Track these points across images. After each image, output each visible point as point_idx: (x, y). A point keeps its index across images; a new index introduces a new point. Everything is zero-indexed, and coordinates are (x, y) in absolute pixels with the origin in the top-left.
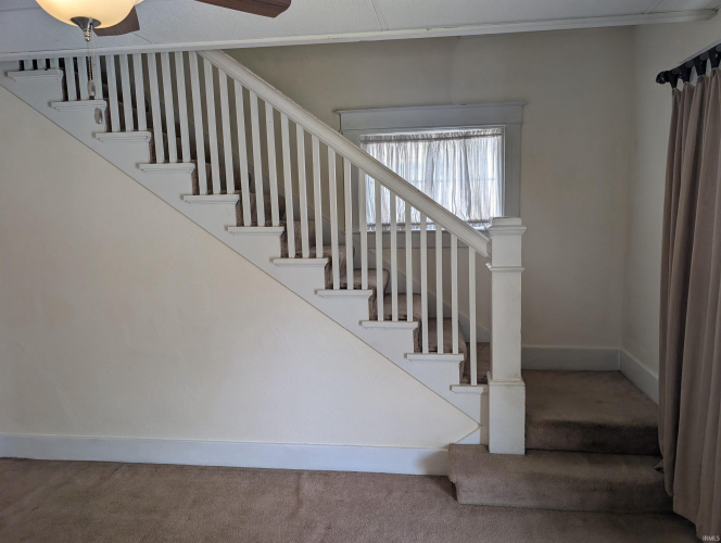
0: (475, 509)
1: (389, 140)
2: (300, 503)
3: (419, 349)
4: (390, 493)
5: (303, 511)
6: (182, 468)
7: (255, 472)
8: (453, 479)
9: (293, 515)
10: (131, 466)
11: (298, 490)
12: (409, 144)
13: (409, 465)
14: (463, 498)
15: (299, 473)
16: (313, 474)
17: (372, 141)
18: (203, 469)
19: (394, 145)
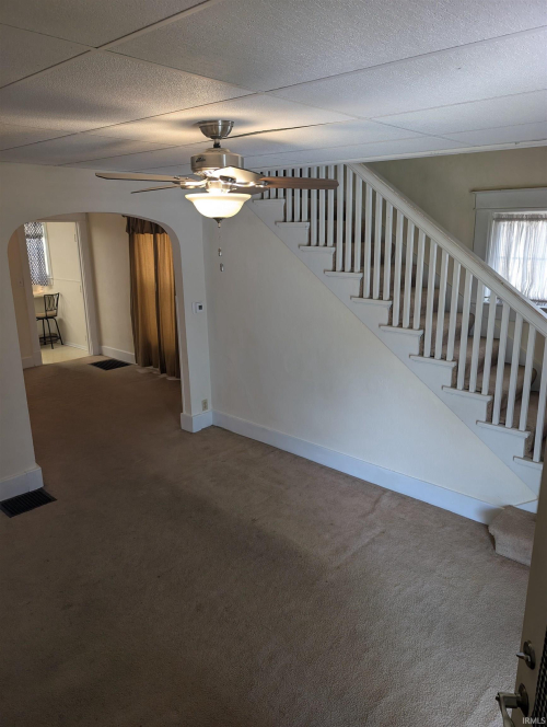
0: (505, 561)
1: (520, 219)
2: (373, 510)
3: (490, 420)
4: (443, 527)
5: (372, 516)
6: (310, 463)
7: (355, 480)
8: (492, 530)
9: (363, 516)
10: (282, 452)
11: (377, 502)
12: (541, 223)
13: (471, 511)
14: (500, 550)
15: (385, 490)
16: (394, 495)
17: (504, 219)
18: (322, 467)
19: (525, 223)
